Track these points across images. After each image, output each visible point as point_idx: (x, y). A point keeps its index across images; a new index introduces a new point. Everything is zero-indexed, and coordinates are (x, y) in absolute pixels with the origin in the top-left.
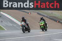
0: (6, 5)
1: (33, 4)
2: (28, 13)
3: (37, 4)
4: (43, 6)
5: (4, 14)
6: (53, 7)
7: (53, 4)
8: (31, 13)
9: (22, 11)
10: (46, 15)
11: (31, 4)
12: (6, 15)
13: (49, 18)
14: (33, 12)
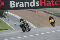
0: (13, 5)
1: (39, 3)
2: (35, 12)
3: (43, 3)
4: (49, 4)
5: (12, 14)
6: (58, 5)
7: (58, 1)
8: (37, 11)
9: (29, 10)
10: (52, 13)
11: (37, 3)
12: (14, 15)
13: (56, 16)
14: (40, 10)
